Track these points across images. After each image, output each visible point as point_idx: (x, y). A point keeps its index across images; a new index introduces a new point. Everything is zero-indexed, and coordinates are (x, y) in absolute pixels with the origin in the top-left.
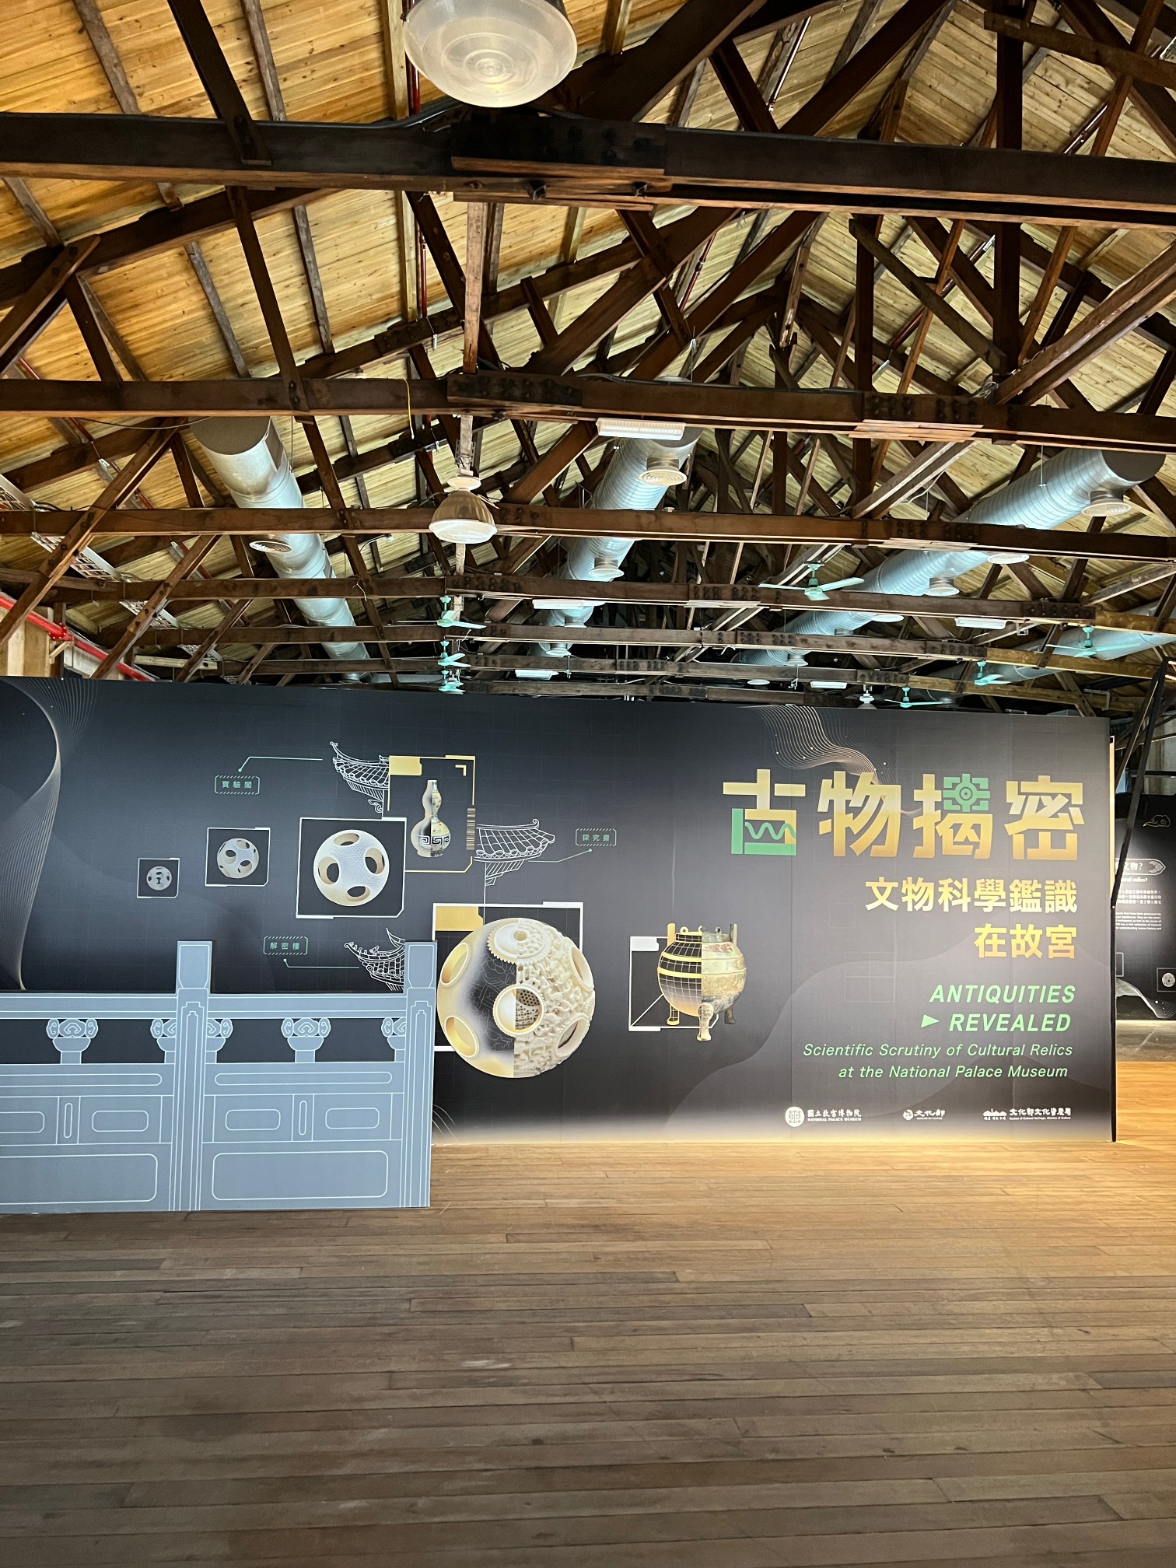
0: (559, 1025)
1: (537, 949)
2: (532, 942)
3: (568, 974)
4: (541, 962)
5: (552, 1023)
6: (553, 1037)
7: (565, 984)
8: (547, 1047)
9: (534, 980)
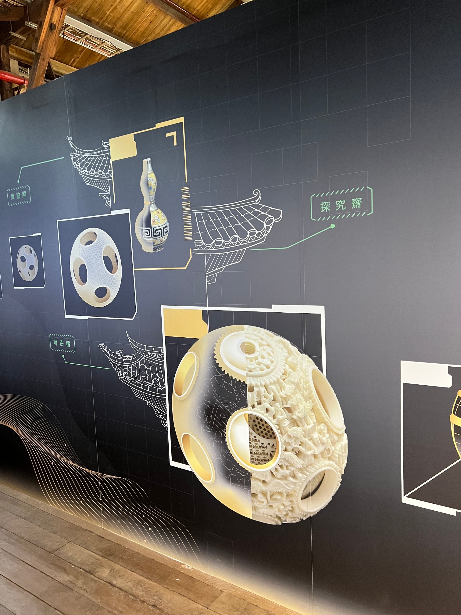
0: (301, 470)
1: (268, 367)
2: (263, 357)
3: (309, 405)
4: (274, 383)
5: (292, 465)
6: (294, 484)
7: (305, 417)
8: (288, 495)
9: (268, 406)
